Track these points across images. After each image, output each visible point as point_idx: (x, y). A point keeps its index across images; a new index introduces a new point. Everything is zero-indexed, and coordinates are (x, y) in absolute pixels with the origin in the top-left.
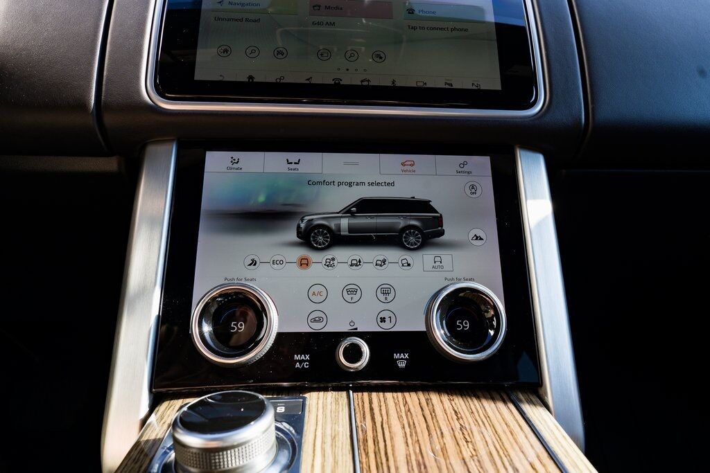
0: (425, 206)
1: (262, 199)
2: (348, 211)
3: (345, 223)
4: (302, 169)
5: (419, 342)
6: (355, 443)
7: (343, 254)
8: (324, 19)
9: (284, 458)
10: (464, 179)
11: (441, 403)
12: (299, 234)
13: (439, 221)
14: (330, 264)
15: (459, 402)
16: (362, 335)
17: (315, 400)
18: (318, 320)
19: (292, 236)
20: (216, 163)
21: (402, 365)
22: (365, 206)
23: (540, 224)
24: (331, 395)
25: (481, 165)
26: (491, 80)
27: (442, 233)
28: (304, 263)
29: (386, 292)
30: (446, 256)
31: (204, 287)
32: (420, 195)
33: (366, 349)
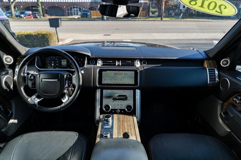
0: (126, 96)
1: (109, 95)
2: (118, 96)
3: (117, 98)
4: (113, 92)
5: (124, 110)
6: (118, 119)
7: (117, 101)
8: (115, 75)
9: (112, 120)
10: (130, 93)
11: (126, 116)
12: (113, 99)
13: (127, 97)
14: (116, 102)
15: (128, 116)
16: (119, 109)
17: (114, 115)
18: (115, 108)
19: (112, 99)
20: (104, 91)
21: (123, 112)
22: (120, 96)
23: (138, 98)
24: (116, 115)
25: (132, 91)
26: (133, 83)
27: (127, 99)
28: (113, 102)
29: (121, 105)
30: (128, 101)
31: (104, 105)
32: (125, 95)
33: (119, 110)
